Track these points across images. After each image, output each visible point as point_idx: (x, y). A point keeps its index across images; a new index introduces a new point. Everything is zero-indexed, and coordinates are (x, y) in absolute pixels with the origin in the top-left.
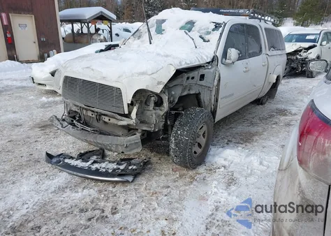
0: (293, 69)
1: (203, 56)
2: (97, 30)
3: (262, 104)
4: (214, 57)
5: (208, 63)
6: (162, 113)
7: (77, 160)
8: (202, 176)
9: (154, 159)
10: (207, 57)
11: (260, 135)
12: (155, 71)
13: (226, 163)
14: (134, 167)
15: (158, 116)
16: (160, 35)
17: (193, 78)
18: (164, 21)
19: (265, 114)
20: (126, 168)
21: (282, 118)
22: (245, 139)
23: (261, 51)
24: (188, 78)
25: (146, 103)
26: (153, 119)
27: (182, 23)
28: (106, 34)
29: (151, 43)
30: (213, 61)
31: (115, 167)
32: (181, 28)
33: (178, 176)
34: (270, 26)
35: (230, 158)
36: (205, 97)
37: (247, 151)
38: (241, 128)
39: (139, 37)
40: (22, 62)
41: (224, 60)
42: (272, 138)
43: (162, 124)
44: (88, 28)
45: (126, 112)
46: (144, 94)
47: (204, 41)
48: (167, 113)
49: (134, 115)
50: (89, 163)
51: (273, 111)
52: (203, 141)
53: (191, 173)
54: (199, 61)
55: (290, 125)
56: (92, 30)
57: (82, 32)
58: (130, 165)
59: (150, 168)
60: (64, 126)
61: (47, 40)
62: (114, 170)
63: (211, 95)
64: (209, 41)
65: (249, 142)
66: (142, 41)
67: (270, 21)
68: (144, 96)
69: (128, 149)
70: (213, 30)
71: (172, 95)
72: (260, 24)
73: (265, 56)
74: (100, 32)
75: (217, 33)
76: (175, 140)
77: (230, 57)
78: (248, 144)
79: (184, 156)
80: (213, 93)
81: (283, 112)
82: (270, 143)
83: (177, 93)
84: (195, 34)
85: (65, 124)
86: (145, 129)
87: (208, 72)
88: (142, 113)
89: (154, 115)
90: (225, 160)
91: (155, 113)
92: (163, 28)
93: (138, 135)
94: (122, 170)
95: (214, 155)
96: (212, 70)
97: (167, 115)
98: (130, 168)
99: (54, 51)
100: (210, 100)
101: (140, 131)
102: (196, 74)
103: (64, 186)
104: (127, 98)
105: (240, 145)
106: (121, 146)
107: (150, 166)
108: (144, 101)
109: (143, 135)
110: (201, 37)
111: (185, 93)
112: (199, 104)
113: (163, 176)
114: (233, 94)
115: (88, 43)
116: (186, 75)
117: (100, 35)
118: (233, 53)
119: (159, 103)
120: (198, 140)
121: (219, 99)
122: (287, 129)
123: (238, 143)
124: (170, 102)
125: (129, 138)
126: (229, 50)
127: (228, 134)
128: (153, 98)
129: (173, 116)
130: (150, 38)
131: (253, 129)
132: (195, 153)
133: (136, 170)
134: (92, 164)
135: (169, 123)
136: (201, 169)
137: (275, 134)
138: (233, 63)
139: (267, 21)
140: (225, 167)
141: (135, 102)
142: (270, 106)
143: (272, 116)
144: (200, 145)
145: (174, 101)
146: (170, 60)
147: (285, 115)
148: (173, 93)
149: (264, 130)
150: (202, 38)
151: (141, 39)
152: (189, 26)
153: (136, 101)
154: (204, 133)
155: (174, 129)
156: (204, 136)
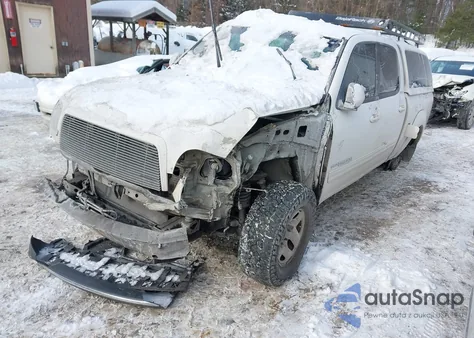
0: (439, 113)
1: (306, 94)
2: (147, 35)
3: (391, 169)
4: (324, 96)
5: (314, 106)
6: (228, 191)
7: (81, 255)
8: (291, 303)
9: (212, 262)
10: (312, 95)
11: (389, 225)
12: (221, 119)
13: (334, 278)
14: (176, 278)
15: (221, 196)
16: (235, 53)
17: (286, 132)
18: (244, 29)
19: (396, 187)
20: (161, 279)
21: (424, 196)
22: (367, 232)
23: (398, 87)
24: (278, 132)
25: (201, 172)
26: (213, 201)
27: (274, 35)
28: (160, 42)
29: (219, 66)
30: (322, 103)
31: (143, 275)
32: (273, 43)
33: (250, 299)
34: (412, 47)
35: (340, 268)
36: (305, 164)
37: (369, 255)
38: (357, 210)
39: (202, 53)
40: (30, 76)
41: (341, 102)
42: (409, 234)
43: (228, 208)
44: (134, 31)
45: (165, 188)
46: (199, 156)
47: (309, 68)
48: (237, 190)
49: (177, 193)
50: (101, 263)
51: (408, 183)
52: (296, 237)
53: (273, 294)
54: (299, 104)
55: (437, 210)
56: (140, 34)
57: (125, 36)
58: (169, 274)
59: (204, 279)
60: (61, 199)
61: (71, 45)
62: (141, 281)
63: (315, 160)
64: (317, 68)
65: (372, 239)
66: (205, 61)
67: (413, 40)
68: (198, 160)
69: (165, 252)
70: (325, 50)
71: (249, 161)
72: (399, 43)
73: (403, 96)
74: (151, 38)
75: (332, 56)
76: (249, 238)
77: (351, 98)
78: (369, 241)
79: (263, 268)
80: (320, 157)
81: (424, 186)
82: (407, 243)
83: (258, 156)
84: (294, 54)
85: (63, 195)
86: (196, 216)
87: (312, 122)
88: (195, 188)
89: (214, 195)
90: (333, 271)
91: (217, 191)
92: (241, 41)
93: (185, 227)
94: (155, 283)
95: (313, 261)
96: (319, 120)
97: (238, 195)
98: (169, 279)
99: (81, 62)
100: (314, 168)
101: (187, 219)
102: (292, 126)
103: (51, 306)
104: (168, 163)
105: (357, 243)
106: (151, 245)
107: (203, 275)
108: (199, 168)
109: (192, 227)
110: (303, 60)
111: (271, 157)
112: (294, 175)
113: (224, 298)
114: (350, 159)
115: (133, 54)
116: (274, 128)
117: (150, 42)
118: (356, 91)
119: (224, 174)
120: (289, 236)
121: (328, 168)
122: (433, 217)
123: (354, 239)
124: (244, 173)
125: (167, 233)
126: (349, 87)
127: (338, 220)
128: (214, 166)
129: (249, 195)
130: (219, 56)
131: (378, 214)
132: (283, 258)
133: (177, 284)
134: (106, 265)
135: (240, 208)
136: (291, 288)
137: (414, 226)
138: (356, 108)
139: (409, 39)
140: (330, 286)
141: (182, 170)
142: (404, 173)
143: (406, 192)
144: (290, 245)
145: (250, 170)
146: (249, 101)
147: (428, 191)
148: (250, 157)
149: (396, 216)
150: (306, 63)
151: (204, 57)
152: (285, 41)
153: (185, 168)
154: (300, 224)
155: (249, 218)
156: (298, 229)
